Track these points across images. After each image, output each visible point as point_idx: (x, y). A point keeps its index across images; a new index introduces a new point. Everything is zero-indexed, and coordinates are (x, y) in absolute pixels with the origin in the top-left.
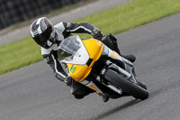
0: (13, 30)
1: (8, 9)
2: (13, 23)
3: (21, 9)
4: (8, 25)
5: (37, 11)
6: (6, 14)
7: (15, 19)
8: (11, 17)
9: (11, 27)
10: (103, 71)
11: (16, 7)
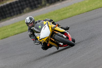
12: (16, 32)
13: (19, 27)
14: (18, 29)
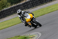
0: (31, 9)
1: (30, 4)
2: (31, 7)
3: (33, 4)
4: (30, 8)
5: (37, 4)
6: (30, 5)
7: (32, 6)
8: (31, 6)
9: (31, 8)
10: (33, 20)
11: (32, 3)
12: (49, 11)
13: (50, 9)
14: (50, 10)
